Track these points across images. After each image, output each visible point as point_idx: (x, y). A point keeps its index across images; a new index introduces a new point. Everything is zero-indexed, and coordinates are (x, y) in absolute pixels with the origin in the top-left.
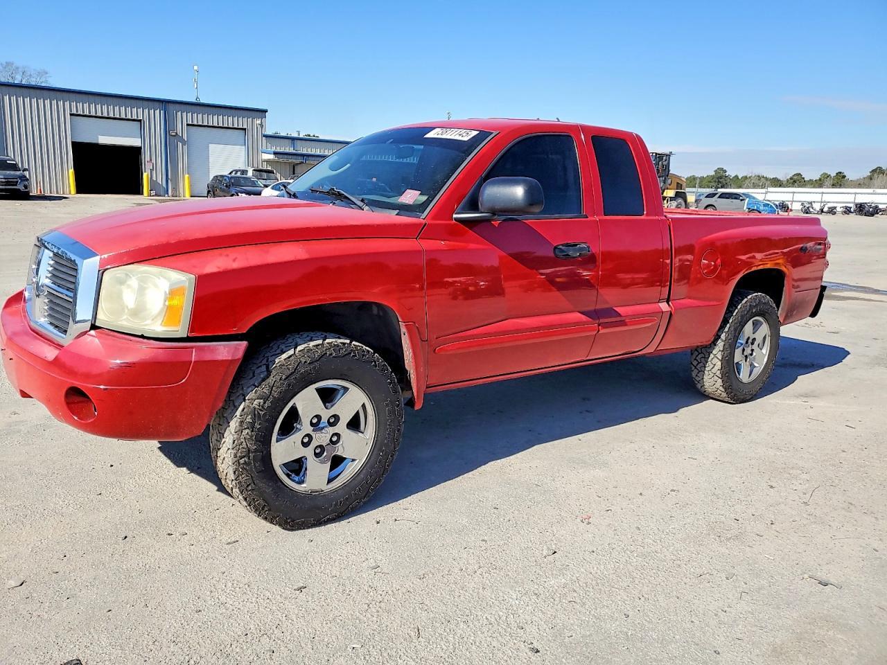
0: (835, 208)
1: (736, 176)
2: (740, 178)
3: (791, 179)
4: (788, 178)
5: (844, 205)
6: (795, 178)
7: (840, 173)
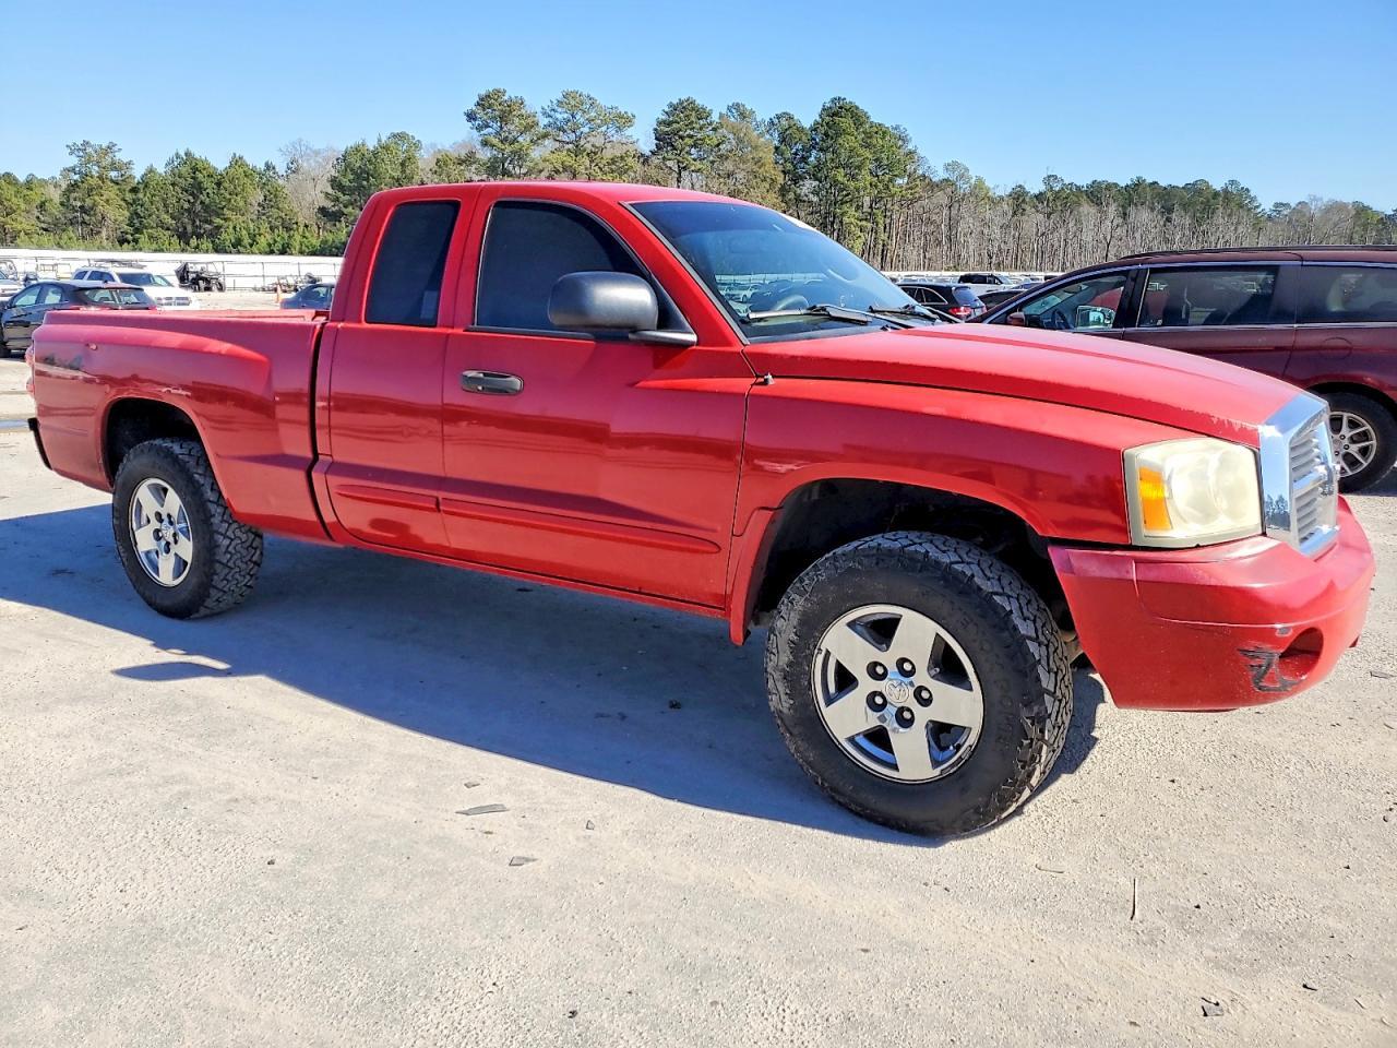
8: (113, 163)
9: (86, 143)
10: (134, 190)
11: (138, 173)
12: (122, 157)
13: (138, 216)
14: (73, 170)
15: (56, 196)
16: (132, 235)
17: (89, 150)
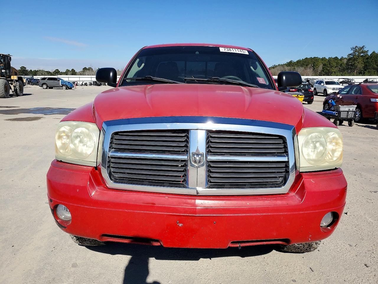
0: (87, 83)
1: (31, 70)
2: (33, 71)
3: (55, 71)
4: (54, 71)
5: (89, 82)
6: (56, 71)
7: (73, 69)
8: (363, 51)
9: (356, 47)
10: (367, 59)
11: (369, 53)
12: (366, 49)
13: (367, 66)
14: (351, 54)
15: (345, 61)
16: (363, 71)
17: (357, 48)
